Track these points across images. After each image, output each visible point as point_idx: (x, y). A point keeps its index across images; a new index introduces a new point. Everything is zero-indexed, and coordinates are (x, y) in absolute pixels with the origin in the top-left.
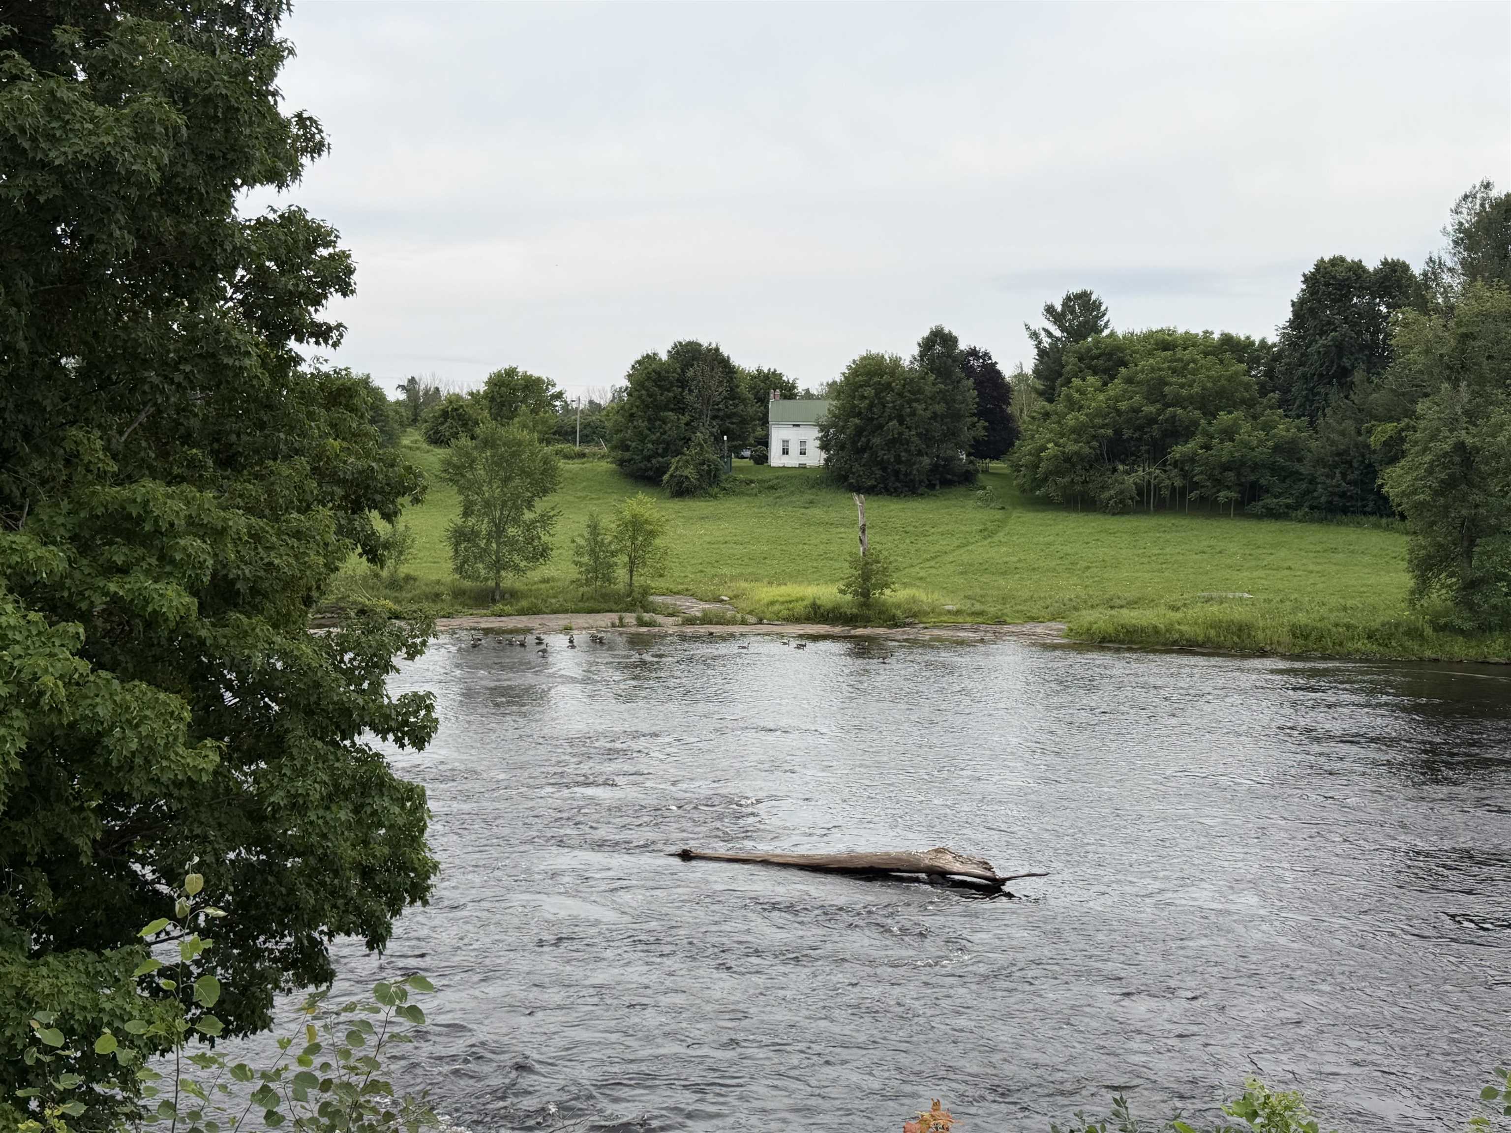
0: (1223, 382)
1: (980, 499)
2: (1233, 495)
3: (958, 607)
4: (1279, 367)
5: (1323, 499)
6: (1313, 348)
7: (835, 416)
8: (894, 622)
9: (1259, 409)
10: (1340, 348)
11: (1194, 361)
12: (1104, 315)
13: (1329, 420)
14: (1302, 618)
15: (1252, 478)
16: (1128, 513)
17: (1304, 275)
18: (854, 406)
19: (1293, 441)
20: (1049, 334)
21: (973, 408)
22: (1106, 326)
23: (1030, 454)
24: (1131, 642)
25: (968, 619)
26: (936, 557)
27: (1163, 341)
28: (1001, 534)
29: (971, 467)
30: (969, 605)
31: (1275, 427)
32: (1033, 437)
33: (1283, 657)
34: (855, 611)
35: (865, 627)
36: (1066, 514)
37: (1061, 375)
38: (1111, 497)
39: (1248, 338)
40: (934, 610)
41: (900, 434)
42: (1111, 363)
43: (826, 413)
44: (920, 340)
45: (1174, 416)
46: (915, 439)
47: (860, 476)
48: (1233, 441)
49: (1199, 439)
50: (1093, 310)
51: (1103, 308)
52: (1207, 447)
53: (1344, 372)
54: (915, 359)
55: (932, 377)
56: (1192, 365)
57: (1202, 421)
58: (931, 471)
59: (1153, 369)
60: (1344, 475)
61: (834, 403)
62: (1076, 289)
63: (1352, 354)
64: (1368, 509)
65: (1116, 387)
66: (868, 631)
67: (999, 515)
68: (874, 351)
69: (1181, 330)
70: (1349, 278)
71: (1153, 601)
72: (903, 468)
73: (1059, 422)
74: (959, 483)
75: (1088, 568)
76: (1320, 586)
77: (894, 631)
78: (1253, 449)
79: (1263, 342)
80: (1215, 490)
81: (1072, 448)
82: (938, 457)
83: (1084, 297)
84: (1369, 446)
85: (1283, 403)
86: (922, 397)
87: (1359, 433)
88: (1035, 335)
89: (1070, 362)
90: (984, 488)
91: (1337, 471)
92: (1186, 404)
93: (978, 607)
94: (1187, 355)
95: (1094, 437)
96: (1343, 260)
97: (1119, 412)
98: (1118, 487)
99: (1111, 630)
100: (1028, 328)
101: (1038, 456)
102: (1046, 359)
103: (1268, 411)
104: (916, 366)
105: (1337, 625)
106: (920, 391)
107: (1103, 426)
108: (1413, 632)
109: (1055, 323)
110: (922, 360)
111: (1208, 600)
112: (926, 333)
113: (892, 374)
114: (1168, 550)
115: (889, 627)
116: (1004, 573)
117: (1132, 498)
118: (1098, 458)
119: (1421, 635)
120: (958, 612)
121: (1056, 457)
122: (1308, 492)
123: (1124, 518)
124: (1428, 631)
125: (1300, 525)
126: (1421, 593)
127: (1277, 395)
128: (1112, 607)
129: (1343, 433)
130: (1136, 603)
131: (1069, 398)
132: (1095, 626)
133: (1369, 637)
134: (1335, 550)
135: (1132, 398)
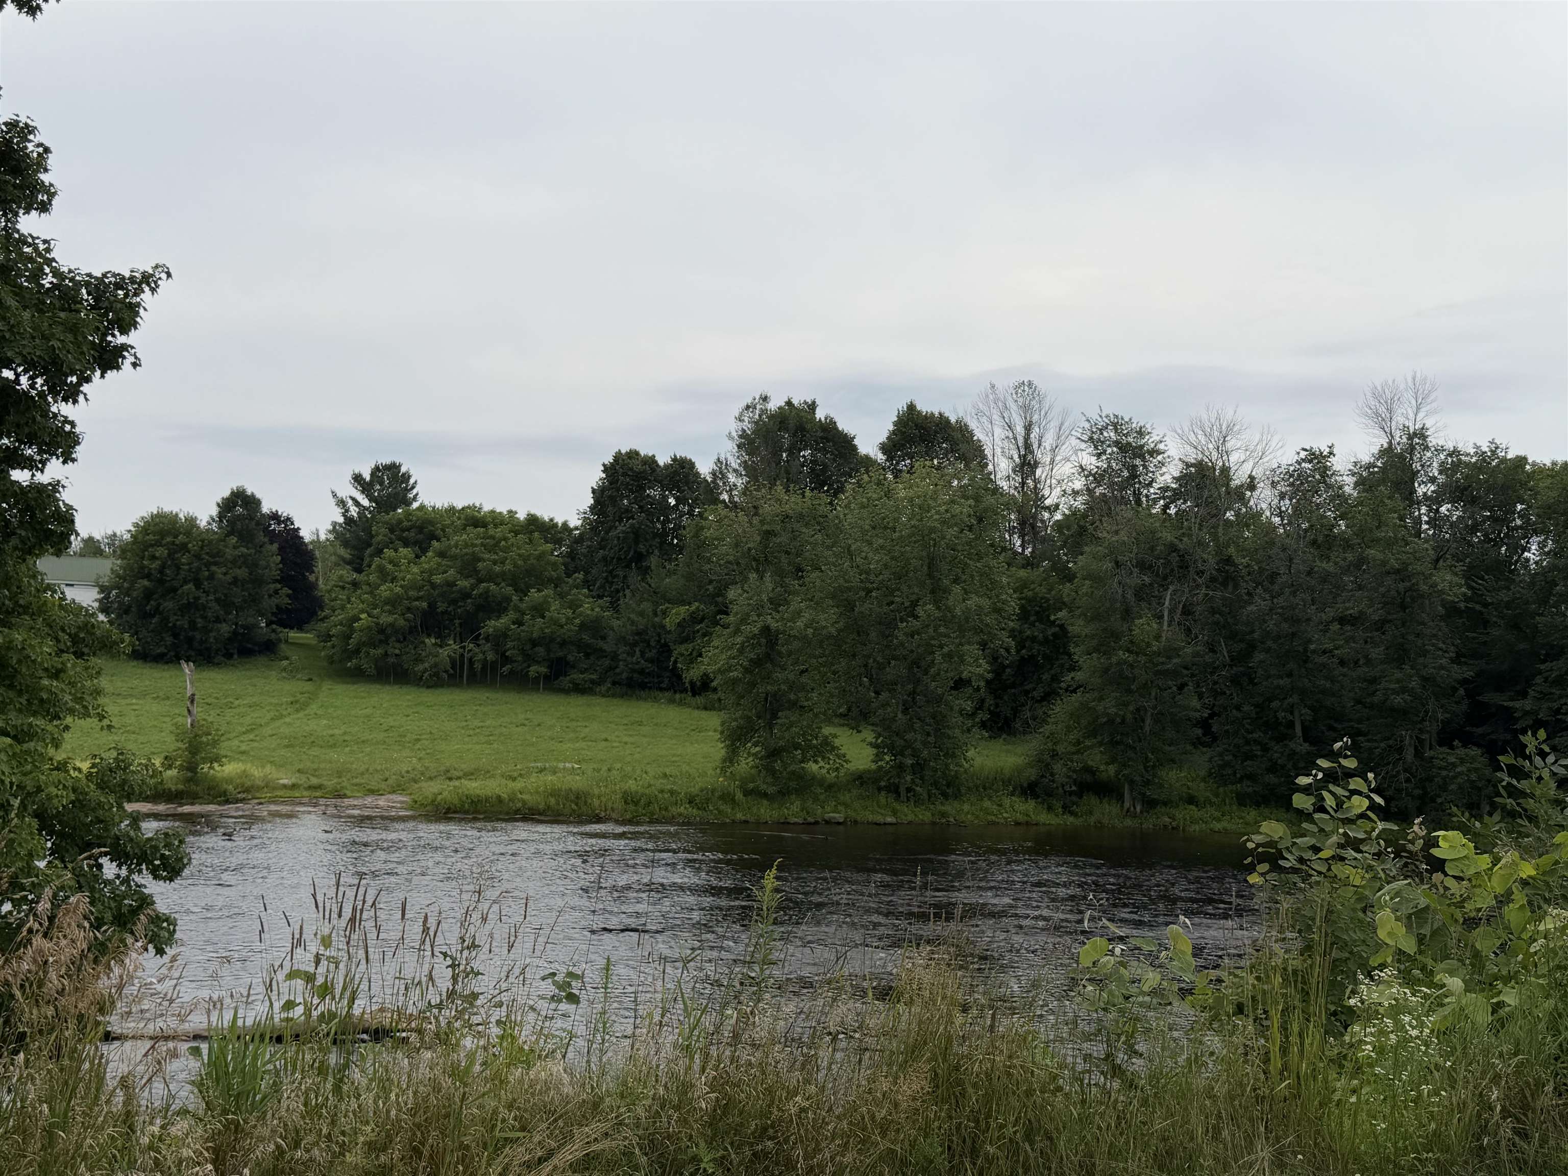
0: (532, 561)
1: (285, 669)
2: (543, 670)
3: (294, 780)
4: (582, 549)
5: (624, 675)
6: (612, 533)
7: (118, 576)
8: (225, 798)
9: (566, 588)
10: (636, 535)
11: (505, 539)
12: (413, 488)
13: (628, 600)
14: (631, 785)
15: (561, 654)
16: (442, 686)
17: (604, 465)
18: (143, 567)
19: (598, 620)
20: (357, 503)
21: (276, 574)
22: (415, 498)
23: (341, 624)
24: (476, 812)
25: (306, 793)
26: (252, 730)
27: (473, 517)
28: (314, 706)
29: (273, 636)
30: (304, 779)
31: (581, 606)
32: (343, 608)
33: (617, 822)
34: (181, 787)
35: (192, 804)
36: (378, 686)
37: (370, 545)
38: (425, 670)
39: (552, 520)
40: (268, 785)
41: (198, 598)
42: (421, 536)
43: (109, 572)
44: (220, 501)
45: (487, 591)
46: (213, 604)
47: (147, 642)
48: (543, 617)
49: (512, 615)
50: (402, 482)
51: (412, 481)
52: (520, 623)
53: (639, 557)
54: (213, 520)
55: (233, 540)
56: (503, 543)
57: (514, 598)
58: (229, 639)
59: (466, 545)
60: (643, 653)
61: (119, 562)
62: (387, 460)
63: (646, 540)
64: (663, 685)
65: (430, 560)
66: (196, 808)
67: (308, 686)
68: (167, 509)
69: (487, 508)
70: (645, 471)
71: (488, 772)
72: (198, 636)
73: (371, 593)
74: (260, 652)
75: (419, 740)
76: (637, 756)
77: (226, 807)
78: (562, 627)
79: (565, 524)
80: (525, 665)
81: (386, 619)
82: (236, 624)
83: (393, 468)
84: (663, 627)
85: (587, 584)
86: (222, 560)
87: (656, 614)
88: (341, 503)
89: (381, 533)
90: (287, 659)
91: (637, 650)
92: (499, 580)
93: (314, 781)
94: (498, 532)
95: (409, 609)
96: (637, 453)
97: (433, 586)
98: (432, 660)
99: (456, 801)
100: (335, 495)
101: (351, 626)
102: (354, 528)
103: (575, 591)
104: (214, 527)
105: (662, 791)
106: (219, 554)
107: (417, 599)
108: (727, 798)
109: (363, 492)
110: (221, 521)
111: (541, 771)
112: (227, 493)
113: (188, 533)
114: (488, 723)
115: (219, 804)
116: (334, 746)
117: (446, 672)
118: (412, 630)
119: (733, 800)
120: (294, 786)
121: (369, 628)
122: (611, 668)
123: (438, 691)
124: (739, 796)
125: (604, 700)
126: (731, 761)
127: (580, 576)
128: (450, 779)
129: (642, 614)
130: (472, 774)
131: (381, 570)
132: (440, 797)
133: (690, 802)
134: (640, 724)
135: (446, 572)
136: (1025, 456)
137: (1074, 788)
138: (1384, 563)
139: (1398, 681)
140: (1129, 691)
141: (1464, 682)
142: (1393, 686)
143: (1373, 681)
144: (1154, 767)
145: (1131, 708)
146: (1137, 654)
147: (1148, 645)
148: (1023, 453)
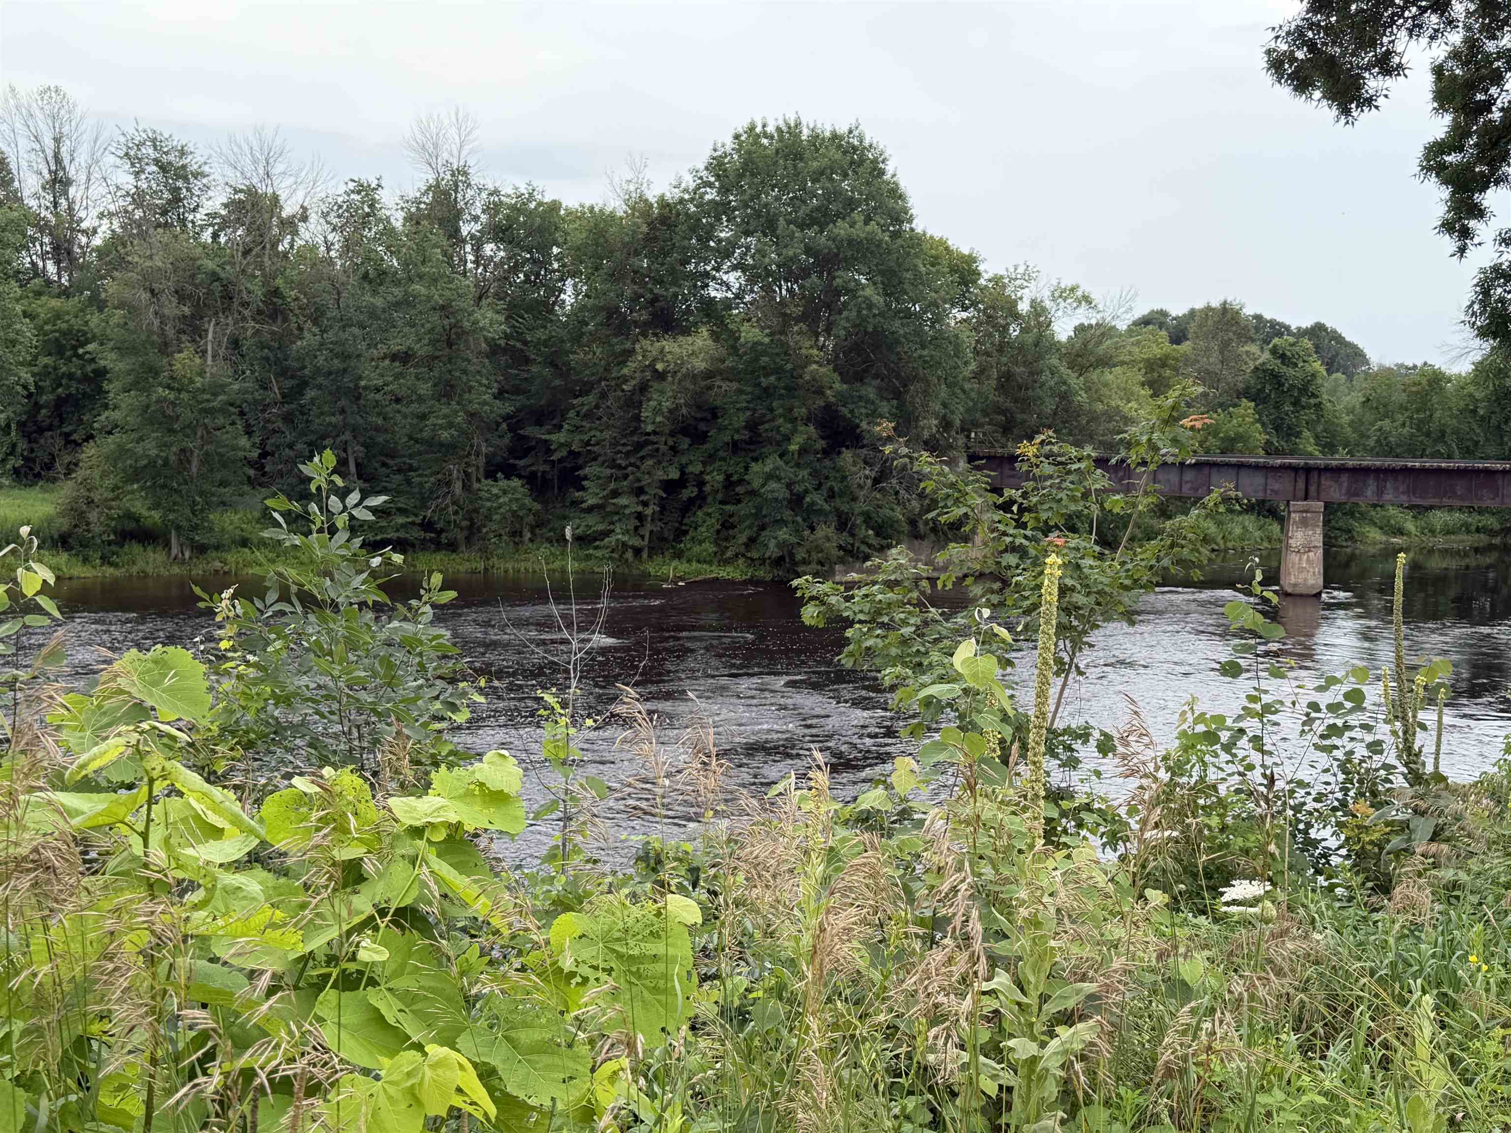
136: (56, 172)
137: (112, 537)
138: (429, 298)
139: (445, 416)
140: (171, 431)
141: (507, 418)
142: (440, 422)
143: (423, 417)
144: (202, 510)
145: (174, 449)
146: (179, 391)
147: (191, 381)
148: (53, 168)
